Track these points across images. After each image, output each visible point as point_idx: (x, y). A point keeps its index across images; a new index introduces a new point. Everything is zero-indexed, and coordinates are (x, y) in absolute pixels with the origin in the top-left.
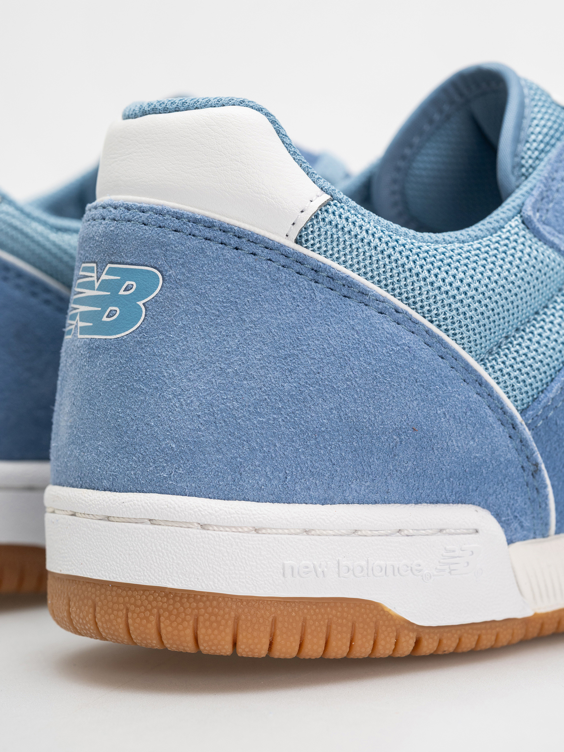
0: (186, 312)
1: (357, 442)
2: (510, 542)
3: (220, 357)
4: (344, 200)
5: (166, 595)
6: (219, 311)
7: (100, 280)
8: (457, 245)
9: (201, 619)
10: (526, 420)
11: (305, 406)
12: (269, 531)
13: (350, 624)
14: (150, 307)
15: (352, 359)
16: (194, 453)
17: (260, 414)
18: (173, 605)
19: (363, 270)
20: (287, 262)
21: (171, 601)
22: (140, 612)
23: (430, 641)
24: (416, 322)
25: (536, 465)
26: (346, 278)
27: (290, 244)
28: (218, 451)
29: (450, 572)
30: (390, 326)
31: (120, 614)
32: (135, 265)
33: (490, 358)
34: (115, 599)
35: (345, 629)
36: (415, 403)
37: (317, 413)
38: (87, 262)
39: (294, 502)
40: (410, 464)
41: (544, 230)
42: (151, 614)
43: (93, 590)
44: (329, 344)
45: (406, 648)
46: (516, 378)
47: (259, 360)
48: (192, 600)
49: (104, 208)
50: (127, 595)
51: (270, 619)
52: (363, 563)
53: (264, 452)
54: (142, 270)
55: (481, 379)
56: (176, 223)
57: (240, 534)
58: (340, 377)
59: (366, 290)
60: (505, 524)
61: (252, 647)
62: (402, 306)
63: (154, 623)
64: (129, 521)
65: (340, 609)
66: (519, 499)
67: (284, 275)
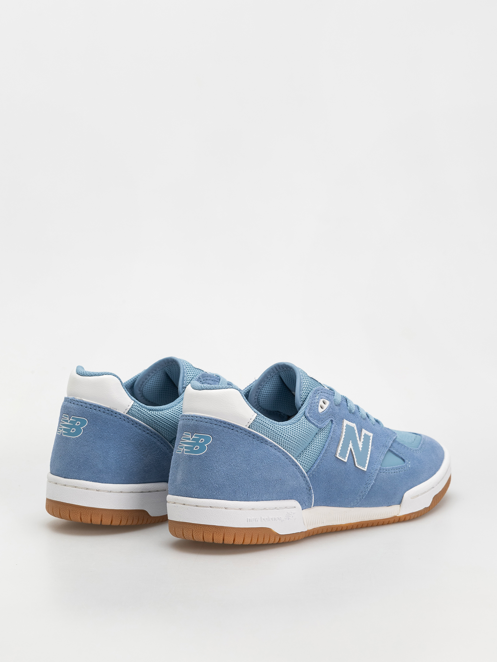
0: (219, 448)
1: (266, 484)
2: (302, 510)
3: (229, 461)
4: (260, 415)
5: (215, 528)
6: (228, 447)
7: (192, 438)
8: (289, 426)
9: (225, 534)
10: (308, 475)
11: (253, 474)
12: (243, 509)
13: (263, 535)
14: (209, 446)
15: (264, 460)
16: (223, 488)
17: (241, 477)
18: (217, 530)
19: (266, 435)
20: (246, 433)
21: (217, 529)
22: (208, 532)
23: (283, 539)
24: (280, 449)
25: (310, 488)
26: (262, 437)
27: (247, 428)
28: (230, 487)
29: (288, 519)
30: (273, 451)
31: (201, 533)
32: (204, 434)
33: (298, 458)
34: (200, 529)
35: (262, 536)
36: (281, 472)
37: (255, 476)
38: (187, 432)
39: (250, 501)
40: (279, 489)
41: (311, 419)
42: (211, 533)
43: (192, 526)
44: (258, 456)
45: (277, 541)
46: (305, 463)
47: (240, 461)
48: (223, 529)
49: (192, 417)
50: (203, 528)
51: (244, 534)
52: (267, 518)
53: (242, 487)
54: (206, 436)
55: (297, 464)
56: (216, 423)
57: (236, 510)
58: (261, 466)
59: (267, 440)
60: (301, 505)
61: (239, 542)
62: (276, 444)
63: (212, 535)
64: (204, 507)
65: (261, 530)
66: (305, 497)
67: (246, 437)
